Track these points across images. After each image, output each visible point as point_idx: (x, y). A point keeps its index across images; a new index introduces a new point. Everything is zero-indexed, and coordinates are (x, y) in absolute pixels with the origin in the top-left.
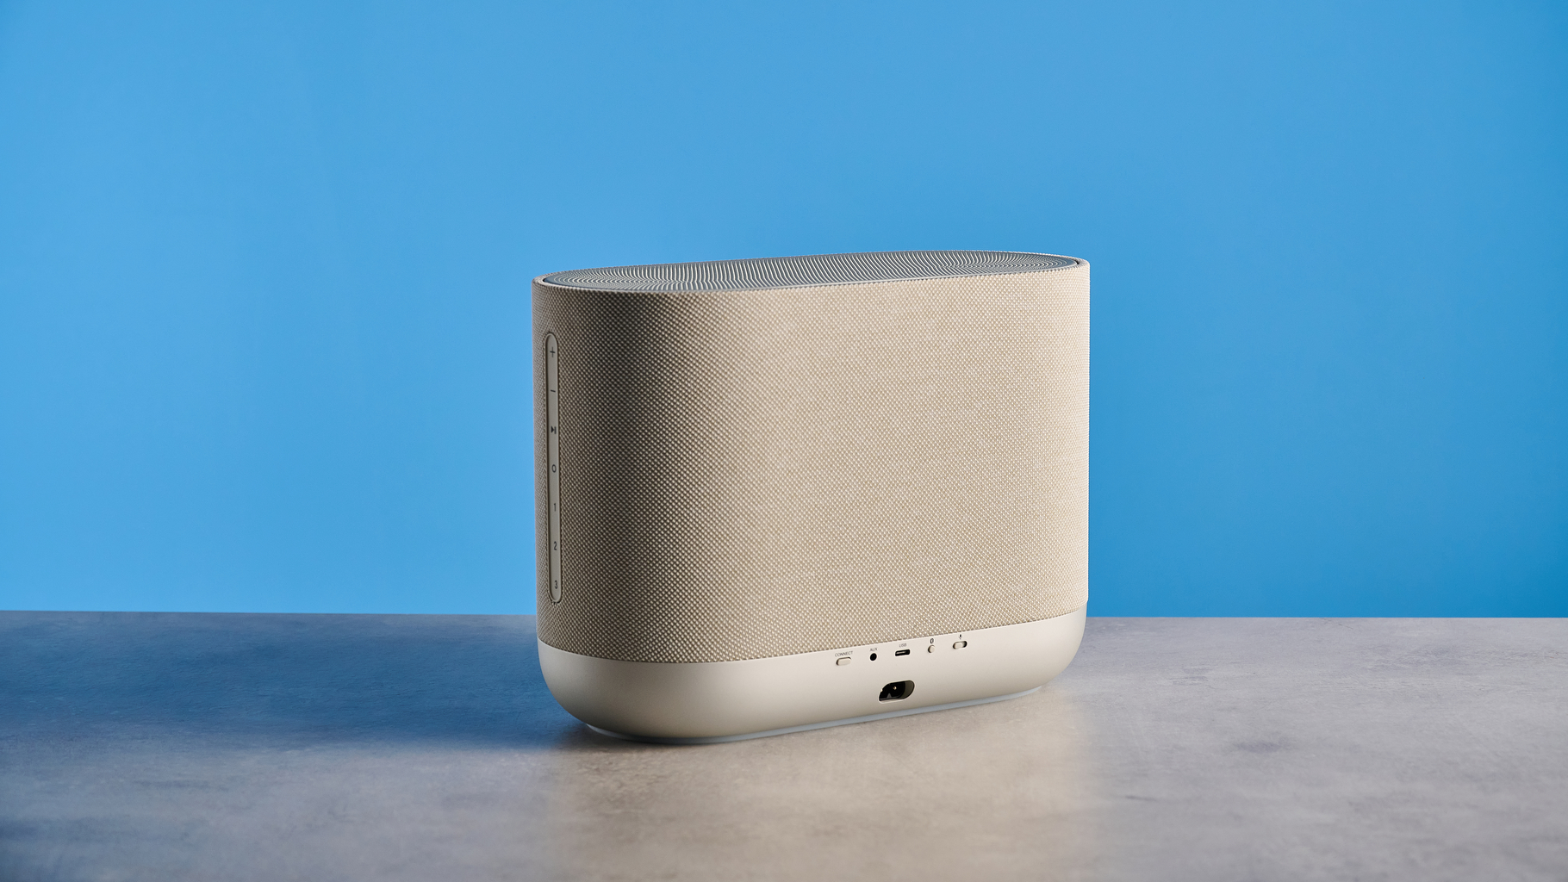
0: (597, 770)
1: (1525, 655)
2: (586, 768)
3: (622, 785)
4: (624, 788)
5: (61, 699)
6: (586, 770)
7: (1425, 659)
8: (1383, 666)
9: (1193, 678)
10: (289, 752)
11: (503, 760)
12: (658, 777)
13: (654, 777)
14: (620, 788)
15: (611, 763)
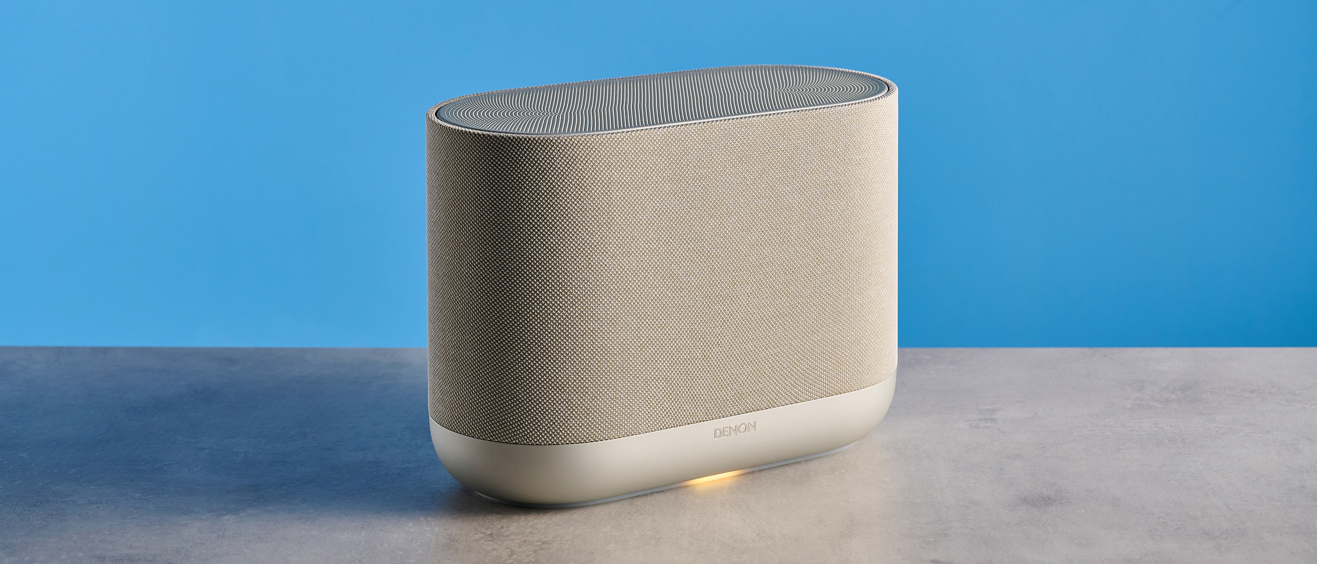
0: (491, 535)
1: (1253, 392)
2: (481, 533)
3: (512, 553)
4: (515, 557)
5: (23, 455)
6: (481, 535)
7: (1173, 397)
8: (1139, 404)
9: (986, 419)
10: (226, 517)
11: (410, 525)
12: (543, 543)
13: (539, 543)
14: (510, 556)
15: (502, 527)
